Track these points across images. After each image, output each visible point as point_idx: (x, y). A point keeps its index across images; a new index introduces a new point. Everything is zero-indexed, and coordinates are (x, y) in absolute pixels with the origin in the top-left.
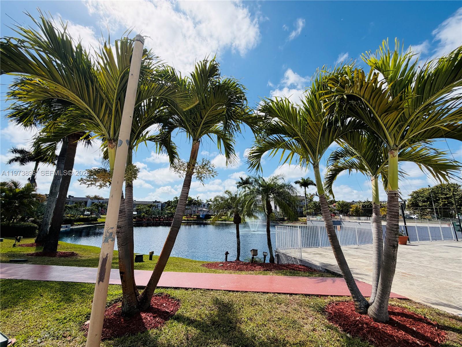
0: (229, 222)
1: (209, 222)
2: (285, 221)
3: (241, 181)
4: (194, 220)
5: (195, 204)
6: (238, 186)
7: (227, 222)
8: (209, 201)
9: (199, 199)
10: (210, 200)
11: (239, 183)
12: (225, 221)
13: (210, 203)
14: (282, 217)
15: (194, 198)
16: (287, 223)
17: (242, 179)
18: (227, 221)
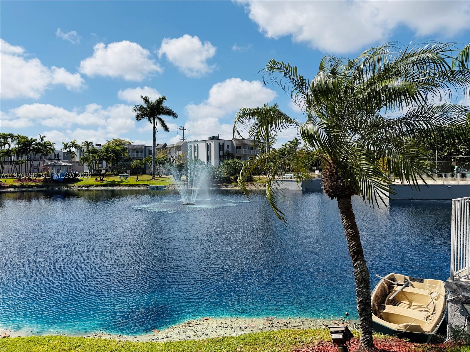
0: (122, 188)
1: (75, 188)
2: (232, 182)
3: (145, 105)
4: (37, 186)
5: (37, 151)
6: (138, 115)
7: (117, 188)
8: (70, 146)
9: (45, 140)
10: (73, 144)
11: (142, 108)
12: (113, 185)
13: (73, 149)
14: (225, 175)
15: (34, 138)
16: (235, 186)
17: (146, 100)
18: (117, 185)
